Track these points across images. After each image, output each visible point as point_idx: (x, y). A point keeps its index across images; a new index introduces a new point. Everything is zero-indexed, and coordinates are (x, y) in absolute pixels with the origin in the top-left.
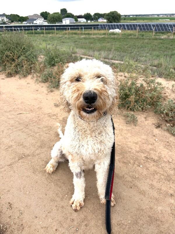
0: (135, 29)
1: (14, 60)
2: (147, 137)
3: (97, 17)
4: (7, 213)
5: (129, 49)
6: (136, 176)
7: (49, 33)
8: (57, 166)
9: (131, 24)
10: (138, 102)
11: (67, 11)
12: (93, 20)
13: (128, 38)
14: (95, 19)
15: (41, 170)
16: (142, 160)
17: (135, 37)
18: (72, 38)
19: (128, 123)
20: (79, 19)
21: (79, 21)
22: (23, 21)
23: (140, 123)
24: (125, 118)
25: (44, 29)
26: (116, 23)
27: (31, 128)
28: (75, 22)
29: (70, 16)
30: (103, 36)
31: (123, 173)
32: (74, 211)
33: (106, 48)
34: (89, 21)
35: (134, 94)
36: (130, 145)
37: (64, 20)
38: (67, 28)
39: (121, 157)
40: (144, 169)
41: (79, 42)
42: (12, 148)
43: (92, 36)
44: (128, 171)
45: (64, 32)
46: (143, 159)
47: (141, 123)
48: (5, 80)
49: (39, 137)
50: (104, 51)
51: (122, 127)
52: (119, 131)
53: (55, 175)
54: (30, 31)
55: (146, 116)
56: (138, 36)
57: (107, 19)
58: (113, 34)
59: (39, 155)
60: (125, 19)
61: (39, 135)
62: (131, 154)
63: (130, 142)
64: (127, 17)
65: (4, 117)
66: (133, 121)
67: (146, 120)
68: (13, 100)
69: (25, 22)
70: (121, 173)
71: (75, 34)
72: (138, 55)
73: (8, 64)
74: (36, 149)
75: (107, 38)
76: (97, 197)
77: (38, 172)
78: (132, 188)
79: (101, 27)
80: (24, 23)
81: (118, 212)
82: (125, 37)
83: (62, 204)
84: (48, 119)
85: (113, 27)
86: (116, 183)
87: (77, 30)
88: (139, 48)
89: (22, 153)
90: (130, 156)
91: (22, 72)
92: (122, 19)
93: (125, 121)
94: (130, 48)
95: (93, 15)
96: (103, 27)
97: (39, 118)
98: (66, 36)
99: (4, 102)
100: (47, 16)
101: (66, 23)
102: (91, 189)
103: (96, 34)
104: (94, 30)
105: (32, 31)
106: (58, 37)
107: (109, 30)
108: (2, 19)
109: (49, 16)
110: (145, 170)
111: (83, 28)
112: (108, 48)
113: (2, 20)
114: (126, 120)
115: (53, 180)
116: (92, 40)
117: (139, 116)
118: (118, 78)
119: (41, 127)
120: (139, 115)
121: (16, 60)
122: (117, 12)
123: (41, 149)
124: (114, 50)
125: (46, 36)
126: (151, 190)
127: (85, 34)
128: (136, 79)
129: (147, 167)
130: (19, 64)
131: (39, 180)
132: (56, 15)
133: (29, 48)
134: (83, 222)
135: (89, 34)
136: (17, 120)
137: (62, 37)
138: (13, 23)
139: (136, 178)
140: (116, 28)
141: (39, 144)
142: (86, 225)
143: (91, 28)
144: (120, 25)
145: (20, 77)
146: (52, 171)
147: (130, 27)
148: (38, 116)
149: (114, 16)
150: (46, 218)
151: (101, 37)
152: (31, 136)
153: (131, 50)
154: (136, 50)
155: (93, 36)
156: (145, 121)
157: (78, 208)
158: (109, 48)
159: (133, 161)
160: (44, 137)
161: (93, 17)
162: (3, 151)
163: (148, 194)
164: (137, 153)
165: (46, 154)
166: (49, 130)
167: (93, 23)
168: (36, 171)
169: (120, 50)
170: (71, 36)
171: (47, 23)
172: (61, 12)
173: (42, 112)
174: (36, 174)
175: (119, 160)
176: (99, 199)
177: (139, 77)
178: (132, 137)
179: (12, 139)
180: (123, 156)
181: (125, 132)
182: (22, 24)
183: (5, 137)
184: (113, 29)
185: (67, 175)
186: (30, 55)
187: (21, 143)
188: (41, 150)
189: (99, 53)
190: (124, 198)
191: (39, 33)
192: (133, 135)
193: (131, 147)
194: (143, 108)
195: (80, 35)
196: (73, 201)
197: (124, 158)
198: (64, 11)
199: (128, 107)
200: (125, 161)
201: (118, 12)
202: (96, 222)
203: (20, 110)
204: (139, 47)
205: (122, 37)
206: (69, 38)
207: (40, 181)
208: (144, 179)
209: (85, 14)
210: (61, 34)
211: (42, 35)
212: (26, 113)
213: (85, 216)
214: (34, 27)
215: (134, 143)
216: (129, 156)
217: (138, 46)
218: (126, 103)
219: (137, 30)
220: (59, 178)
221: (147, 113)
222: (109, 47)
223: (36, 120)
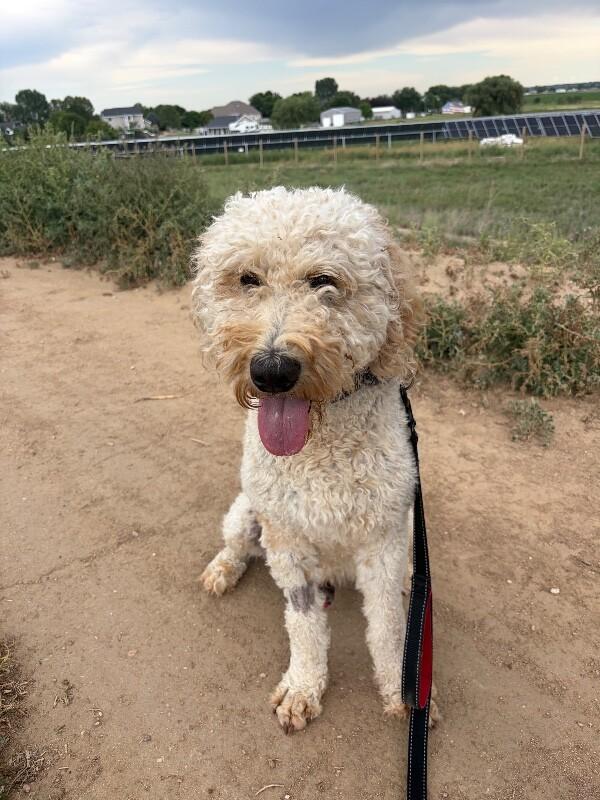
0: (576, 131)
1: (144, 234)
2: (586, 489)
3: (438, 99)
4: (53, 715)
5: (551, 198)
6: (530, 626)
7: (276, 159)
8: (241, 573)
9: (558, 114)
10: (557, 363)
11: (336, 86)
12: (423, 110)
13: (549, 164)
14: (430, 107)
15: (188, 581)
16: (562, 571)
17: (574, 159)
18: (350, 172)
19: (517, 436)
20: (375, 110)
21: (379, 115)
22: (197, 126)
23: (562, 439)
24: (507, 421)
25: (261, 148)
26: (506, 114)
27: (173, 444)
28: (362, 119)
29: (348, 100)
30: (456, 161)
31: (482, 612)
32: (281, 732)
33: (465, 199)
34: (410, 116)
35: (542, 331)
36: (518, 516)
37: (327, 116)
38: (335, 138)
39: (480, 552)
40: (566, 602)
41: (374, 183)
42: (104, 507)
43: (419, 163)
44: (502, 607)
45: (326, 151)
46: (563, 567)
47: (565, 437)
48: (114, 297)
49: (197, 474)
50: (460, 210)
51: (495, 451)
52: (482, 464)
53: (233, 600)
54: (216, 156)
55: (587, 414)
56: (584, 155)
57: (471, 103)
58: (495, 151)
59: (188, 533)
60: (537, 101)
61: (198, 467)
62: (518, 547)
63: (519, 503)
64: (546, 92)
65: (92, 409)
66: (539, 431)
67: (587, 429)
68: (129, 358)
69: (202, 130)
70: (474, 610)
71: (362, 157)
72: (584, 217)
73: (126, 248)
74: (179, 512)
75: (471, 167)
76: (373, 689)
77: (176, 586)
78: (514, 667)
79: (452, 132)
80: (200, 133)
81: (447, 752)
82: (537, 162)
83: (245, 701)
84: (235, 418)
85: (495, 130)
86: (450, 644)
87: (369, 145)
88: (590, 196)
89: (131, 524)
90: (516, 553)
91: (166, 270)
92: (525, 103)
93: (508, 429)
94: (553, 195)
95: (427, 94)
96: (458, 130)
97: (205, 415)
98: (330, 165)
99: (99, 364)
100: (272, 107)
101: (332, 125)
102: (356, 657)
103: (433, 155)
104: (424, 142)
105: (222, 155)
106: (303, 169)
107: (480, 140)
108: (132, 120)
109: (279, 106)
110: (568, 605)
111: (389, 139)
112: (473, 201)
113: (132, 125)
114: (511, 427)
115: (224, 618)
116: (417, 176)
117: (562, 414)
118: (486, 280)
119: (207, 444)
120: (563, 411)
121: (151, 233)
122: (508, 78)
123: (198, 514)
124: (495, 204)
125: (265, 168)
126: (587, 679)
127: (394, 156)
128: (552, 284)
129: (579, 596)
130: (159, 246)
131: (175, 613)
132: (300, 101)
133: (192, 195)
134: (310, 772)
135: (407, 156)
136: (133, 417)
137: (315, 169)
138: (166, 133)
139: (529, 633)
140: (504, 133)
141: (192, 497)
142: (321, 787)
143: (417, 137)
144: (521, 122)
145: (162, 288)
146: (223, 589)
147: (555, 126)
148: (201, 407)
149: (499, 92)
150: (181, 744)
151: (450, 163)
152: (171, 469)
153: (558, 204)
154: (575, 202)
155: (424, 160)
156: (582, 434)
157: (299, 722)
158: (478, 198)
159: (523, 571)
160: (211, 474)
161: (423, 100)
162: (74, 512)
163: (576, 694)
164: (540, 545)
165: (212, 531)
166: (233, 454)
167: (424, 118)
168: (169, 585)
169: (515, 203)
170: (347, 163)
171: (270, 127)
172: (317, 92)
173: (215, 396)
174: (170, 592)
175: (472, 564)
176: (379, 698)
177: (566, 275)
178: (529, 487)
179: (106, 476)
180: (487, 552)
181: (505, 467)
182: (191, 134)
183: (87, 471)
184: (493, 134)
185: (274, 604)
186: (195, 214)
187: (135, 491)
188: (195, 517)
189: (441, 215)
190: (477, 701)
191: (244, 161)
192: (534, 479)
193: (521, 521)
194: (575, 383)
195: (378, 159)
196: (283, 693)
197: (488, 560)
198: (327, 86)
199: (521, 381)
200: (493, 568)
201: (512, 77)
202: (359, 779)
203: (147, 387)
204: (589, 191)
205: (526, 161)
206: (340, 172)
207: (179, 620)
208: (562, 638)
209: (397, 92)
210: (313, 159)
211: (252, 166)
212: (163, 397)
213: (320, 753)
214: (228, 143)
215: (532, 507)
216: (511, 553)
217: (585, 189)
218: (513, 365)
219: (583, 133)
220: (242, 614)
221: (594, 405)
222: (476, 195)
223: (195, 418)
